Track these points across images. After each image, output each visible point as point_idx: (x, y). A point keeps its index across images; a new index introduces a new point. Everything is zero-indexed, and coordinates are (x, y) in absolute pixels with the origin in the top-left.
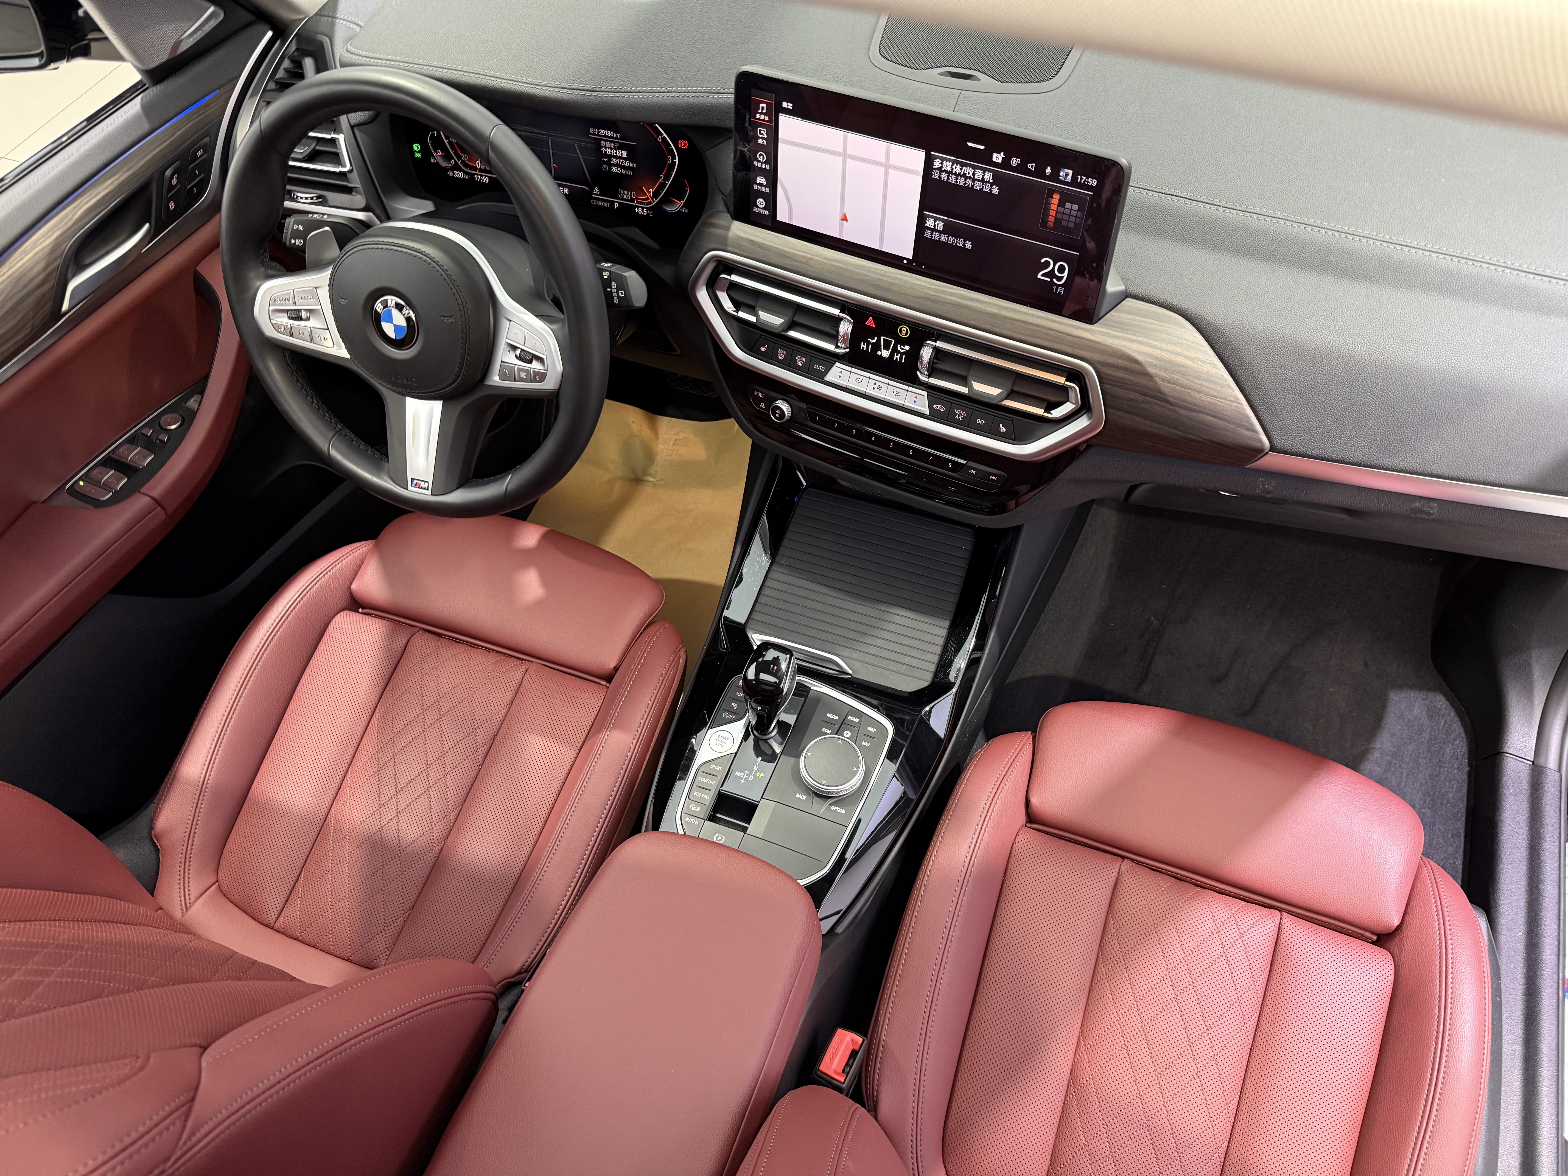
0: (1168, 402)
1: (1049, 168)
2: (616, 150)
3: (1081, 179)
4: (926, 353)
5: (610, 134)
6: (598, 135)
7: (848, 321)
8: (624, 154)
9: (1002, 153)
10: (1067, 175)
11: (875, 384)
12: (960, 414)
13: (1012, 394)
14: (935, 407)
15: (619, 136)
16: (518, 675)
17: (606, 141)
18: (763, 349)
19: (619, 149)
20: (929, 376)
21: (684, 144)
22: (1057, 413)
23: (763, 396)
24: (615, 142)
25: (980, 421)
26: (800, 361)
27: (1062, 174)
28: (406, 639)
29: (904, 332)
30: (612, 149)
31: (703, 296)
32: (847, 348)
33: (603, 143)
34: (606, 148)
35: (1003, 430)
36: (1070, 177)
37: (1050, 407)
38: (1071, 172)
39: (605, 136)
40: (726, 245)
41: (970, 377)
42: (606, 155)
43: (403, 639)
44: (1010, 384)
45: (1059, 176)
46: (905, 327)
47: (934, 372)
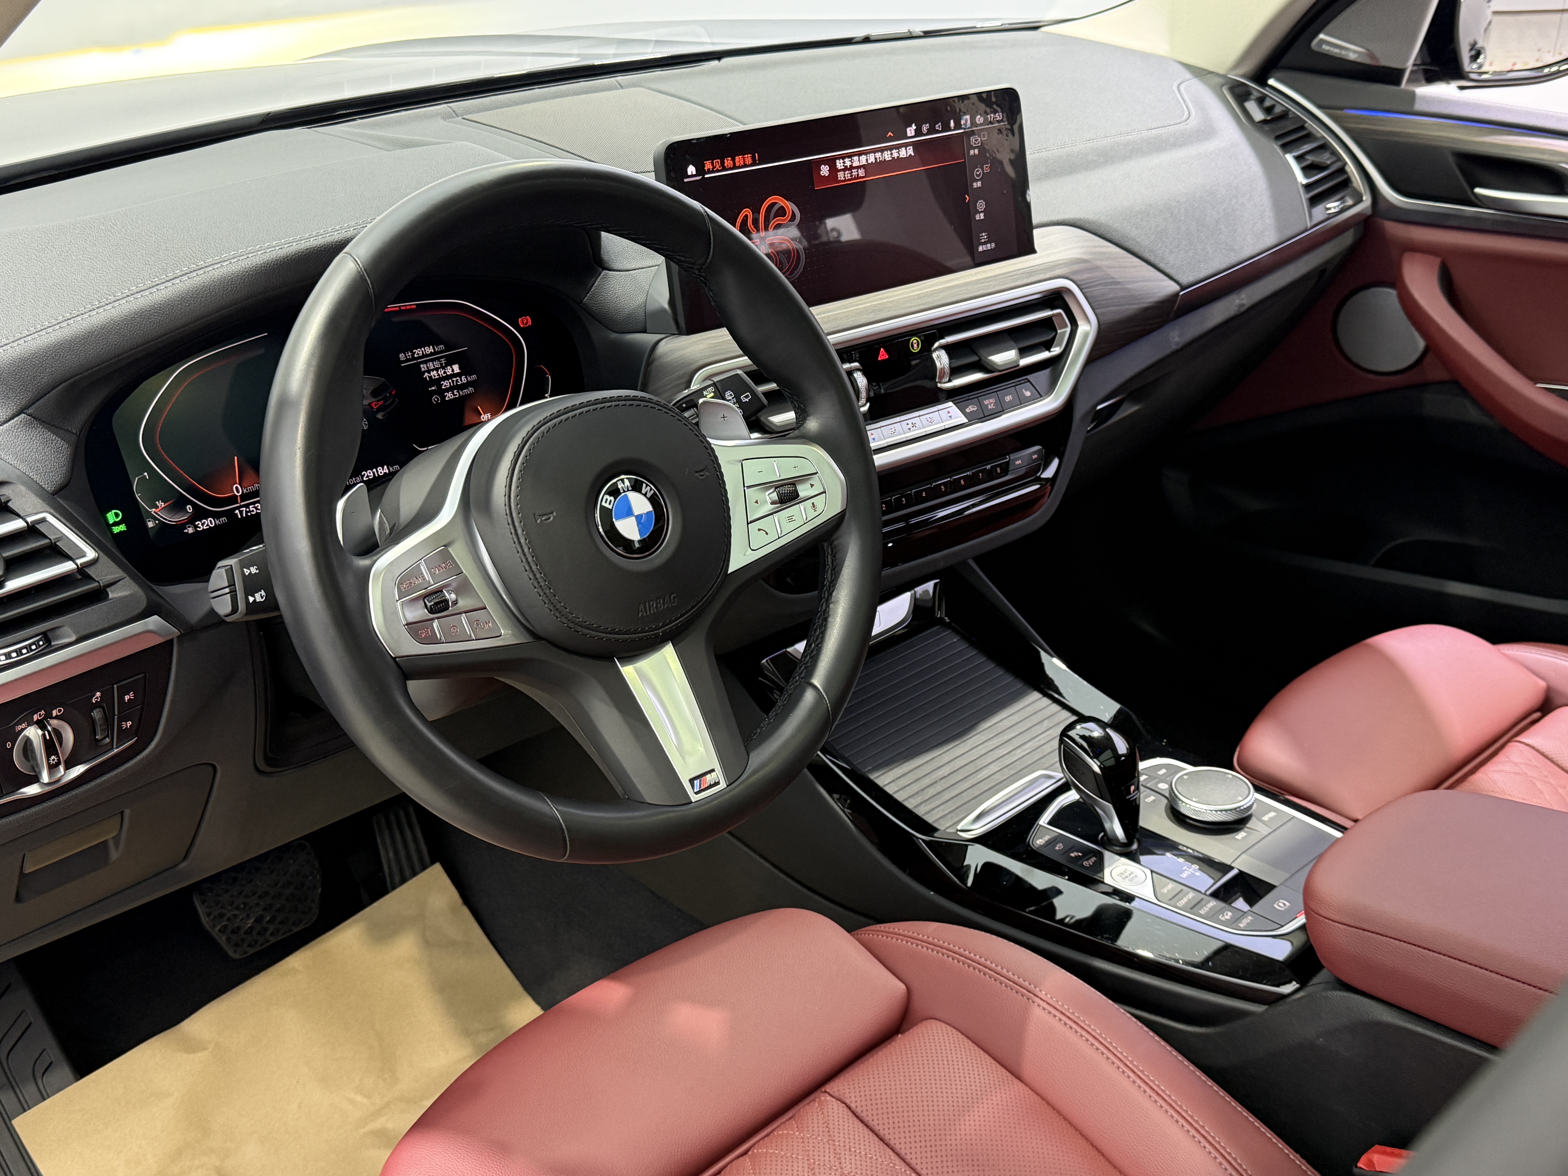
1: (952, 121)
2: (443, 368)
4: (941, 359)
5: (429, 350)
6: (413, 358)
7: (860, 369)
8: (456, 369)
9: (915, 123)
10: (966, 121)
11: (907, 424)
12: (989, 403)
13: (1023, 353)
14: (968, 410)
15: (442, 347)
17: (426, 362)
19: (447, 364)
20: (951, 381)
21: (527, 318)
22: (1059, 345)
24: (438, 359)
25: (1007, 399)
29: (915, 345)
30: (437, 369)
32: (868, 403)
33: (423, 367)
34: (429, 371)
35: (1027, 393)
37: (1050, 345)
39: (424, 356)
41: (982, 358)
42: (433, 382)
44: (1012, 343)
45: (961, 125)
46: (914, 340)
47: (955, 371)
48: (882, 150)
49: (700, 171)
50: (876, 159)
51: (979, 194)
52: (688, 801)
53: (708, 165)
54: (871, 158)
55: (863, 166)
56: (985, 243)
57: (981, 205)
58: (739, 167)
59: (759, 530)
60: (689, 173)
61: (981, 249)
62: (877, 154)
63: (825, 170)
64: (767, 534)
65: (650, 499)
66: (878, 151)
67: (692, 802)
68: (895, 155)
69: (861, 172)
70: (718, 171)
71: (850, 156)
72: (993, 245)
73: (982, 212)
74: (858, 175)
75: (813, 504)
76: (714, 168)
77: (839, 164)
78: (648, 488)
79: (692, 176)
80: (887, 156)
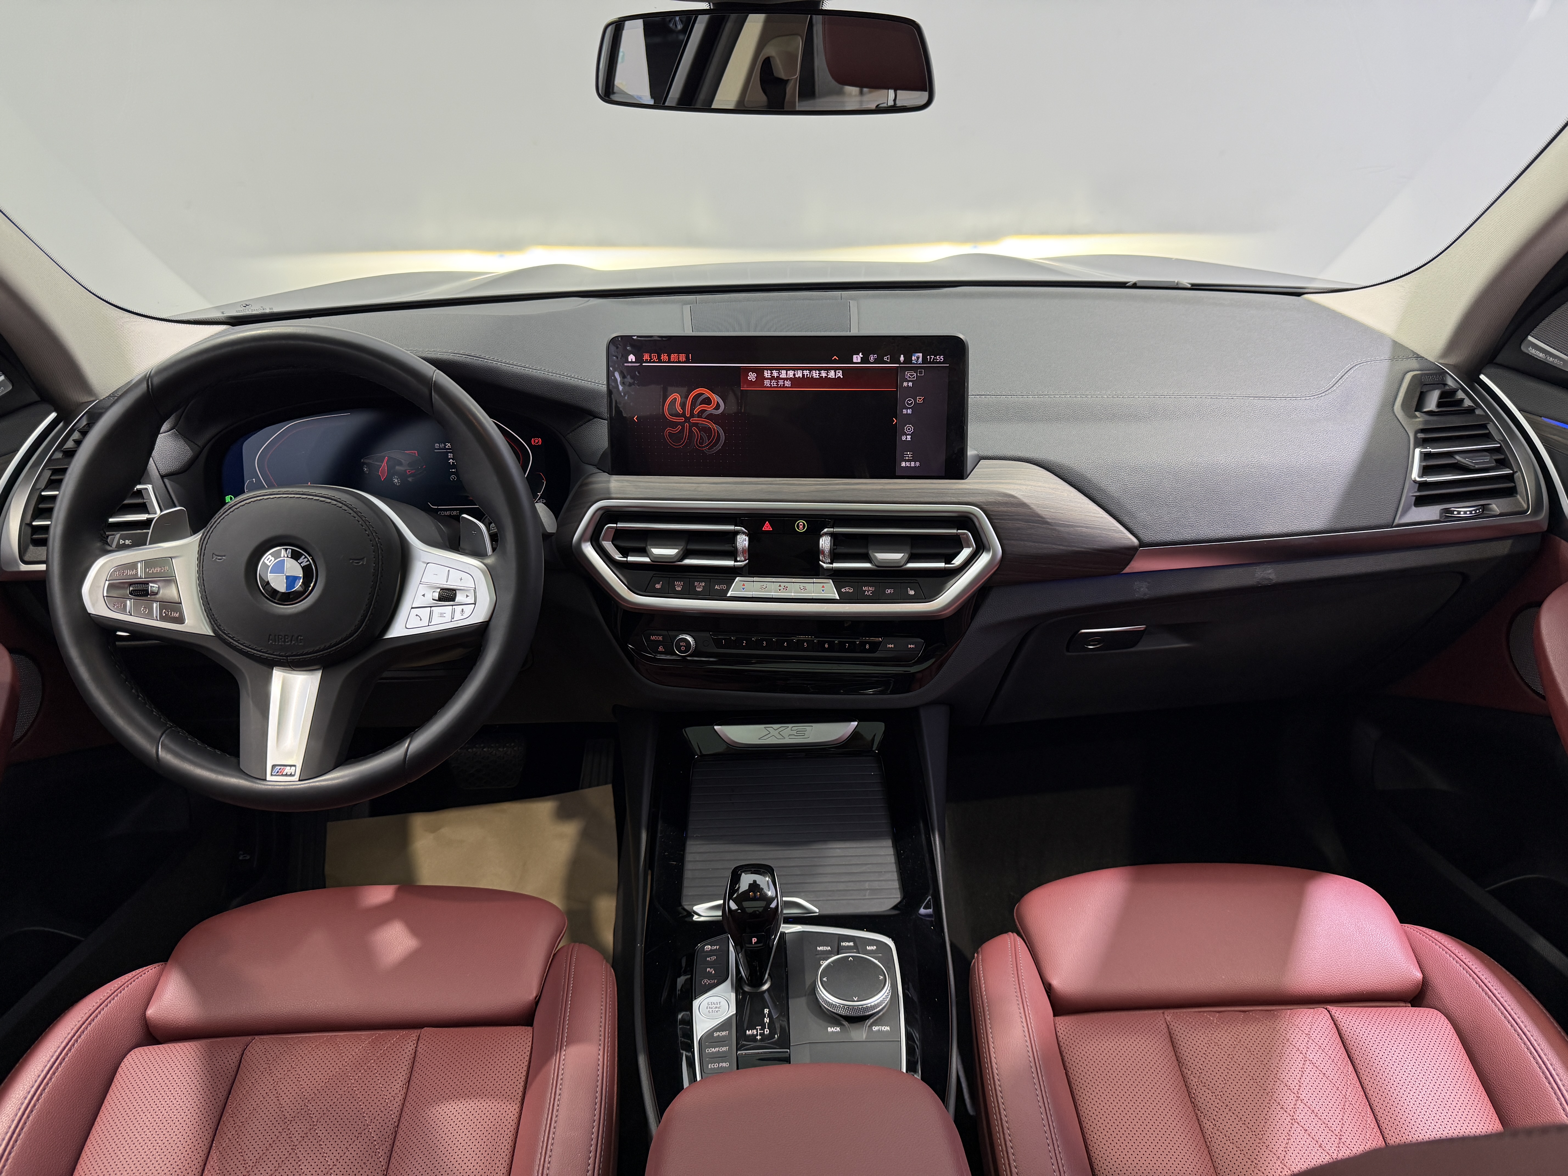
0: (1048, 523)
1: (902, 356)
3: (931, 358)
4: (825, 543)
6: (444, 449)
7: (744, 533)
9: (861, 354)
10: (918, 358)
11: (780, 586)
12: (868, 590)
13: (913, 558)
14: (843, 590)
16: (410, 1047)
18: (658, 586)
20: (831, 563)
21: (537, 441)
22: (958, 561)
23: (661, 638)
25: (889, 591)
26: (700, 587)
27: (913, 358)
28: (240, 1050)
29: (801, 527)
31: (589, 550)
32: (745, 560)
35: (912, 592)
36: (920, 360)
37: (949, 559)
38: (921, 355)
40: (609, 493)
41: (870, 552)
43: (235, 1052)
44: (908, 548)
45: (912, 360)
46: (801, 522)
47: (835, 556)
48: (810, 369)
49: (639, 359)
50: (803, 375)
51: (908, 419)
52: (264, 778)
53: (646, 357)
54: (799, 374)
55: (790, 379)
56: (909, 461)
57: (909, 428)
58: (673, 362)
59: (417, 615)
60: (630, 360)
61: (903, 464)
62: (805, 371)
63: (752, 376)
64: (421, 620)
65: (303, 568)
66: (806, 370)
67: (265, 780)
68: (824, 374)
69: (788, 384)
70: (654, 362)
71: (779, 369)
72: (918, 464)
73: (909, 435)
74: (784, 385)
75: (463, 609)
76: (651, 359)
77: (767, 374)
78: (306, 560)
79: (632, 362)
80: (815, 374)
